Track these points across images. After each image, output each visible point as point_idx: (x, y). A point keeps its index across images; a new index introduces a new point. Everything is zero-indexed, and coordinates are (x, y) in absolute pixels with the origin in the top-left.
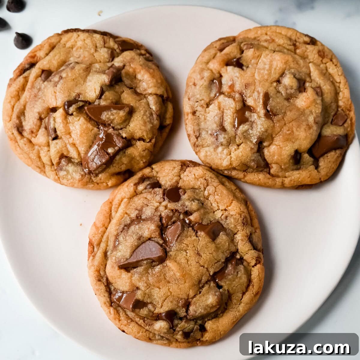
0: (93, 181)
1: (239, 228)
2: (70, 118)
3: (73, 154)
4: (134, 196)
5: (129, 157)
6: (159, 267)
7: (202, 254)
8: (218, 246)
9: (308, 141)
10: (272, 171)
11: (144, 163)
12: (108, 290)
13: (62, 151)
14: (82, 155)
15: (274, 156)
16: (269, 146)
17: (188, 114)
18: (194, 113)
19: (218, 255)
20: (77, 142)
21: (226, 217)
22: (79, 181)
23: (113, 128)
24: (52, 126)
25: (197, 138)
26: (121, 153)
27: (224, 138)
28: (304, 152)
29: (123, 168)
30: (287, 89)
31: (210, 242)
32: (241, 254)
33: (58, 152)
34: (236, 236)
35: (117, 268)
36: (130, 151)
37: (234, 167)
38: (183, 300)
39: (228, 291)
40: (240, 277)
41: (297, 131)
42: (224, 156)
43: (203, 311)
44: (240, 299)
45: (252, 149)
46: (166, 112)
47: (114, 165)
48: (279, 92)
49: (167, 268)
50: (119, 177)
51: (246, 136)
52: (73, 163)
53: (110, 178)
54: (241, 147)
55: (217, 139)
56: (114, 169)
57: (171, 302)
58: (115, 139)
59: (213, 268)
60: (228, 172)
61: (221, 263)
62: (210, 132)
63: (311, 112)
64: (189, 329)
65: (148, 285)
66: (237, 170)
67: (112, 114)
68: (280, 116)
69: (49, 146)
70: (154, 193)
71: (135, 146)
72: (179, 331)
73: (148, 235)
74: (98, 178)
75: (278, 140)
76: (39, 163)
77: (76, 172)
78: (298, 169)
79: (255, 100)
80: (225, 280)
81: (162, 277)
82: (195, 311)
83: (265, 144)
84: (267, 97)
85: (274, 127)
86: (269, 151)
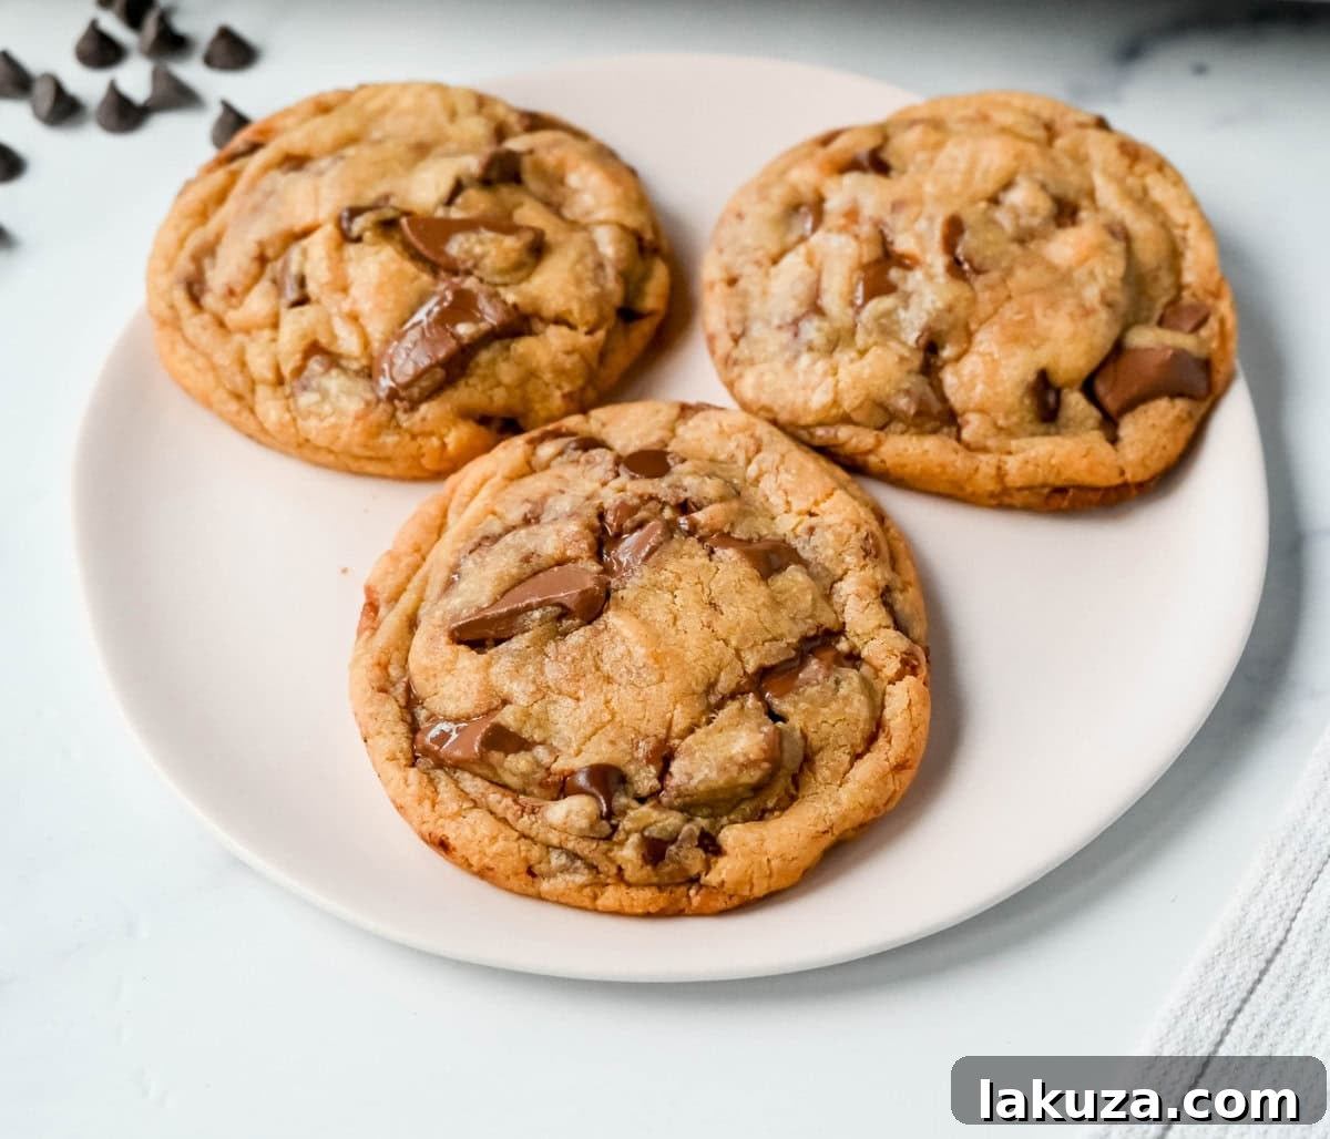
0: (398, 426)
1: (850, 559)
2: (351, 250)
3: (348, 342)
4: (523, 476)
5: (519, 364)
6: (582, 631)
7: (724, 608)
8: (780, 598)
9: (1082, 347)
10: (966, 434)
11: (564, 396)
12: (409, 718)
13: (314, 332)
14: (376, 345)
15: (974, 387)
16: (958, 358)
17: (712, 286)
18: (732, 282)
19: (776, 622)
20: (365, 307)
21: (811, 530)
22: (357, 418)
23: (481, 280)
24: (294, 269)
25: (736, 340)
26: (497, 345)
27: (819, 329)
28: (1070, 384)
29: (499, 398)
30: (1017, 216)
31: (751, 579)
32: (855, 640)
33: (303, 337)
34: (838, 585)
35: (444, 639)
36: (522, 346)
37: (848, 410)
38: (652, 739)
39: (804, 737)
40: (846, 698)
41: (1045, 316)
42: (815, 379)
43: (714, 775)
44: (842, 770)
45: (902, 359)
46: (646, 277)
47: (472, 381)
48: (993, 222)
49: (605, 636)
50: (482, 429)
51: (887, 329)
52: (344, 370)
53: (455, 424)
54: (870, 357)
55: (796, 335)
56: (468, 393)
57: (612, 743)
58: (483, 303)
59: (758, 651)
60: (828, 432)
61: (783, 644)
62: (776, 321)
63: (1092, 274)
64: (664, 829)
65: (538, 690)
66: (856, 424)
67: (481, 242)
68: (994, 275)
69: (275, 325)
70: (588, 462)
71: (541, 337)
72: (628, 833)
73: (556, 549)
74: (417, 416)
75: (986, 340)
76: (239, 379)
77: (349, 394)
78: (1047, 434)
79: (919, 238)
80: (796, 698)
81: (588, 663)
82: (687, 774)
83: (947, 352)
84: (954, 229)
85: (973, 301)
86: (957, 374)
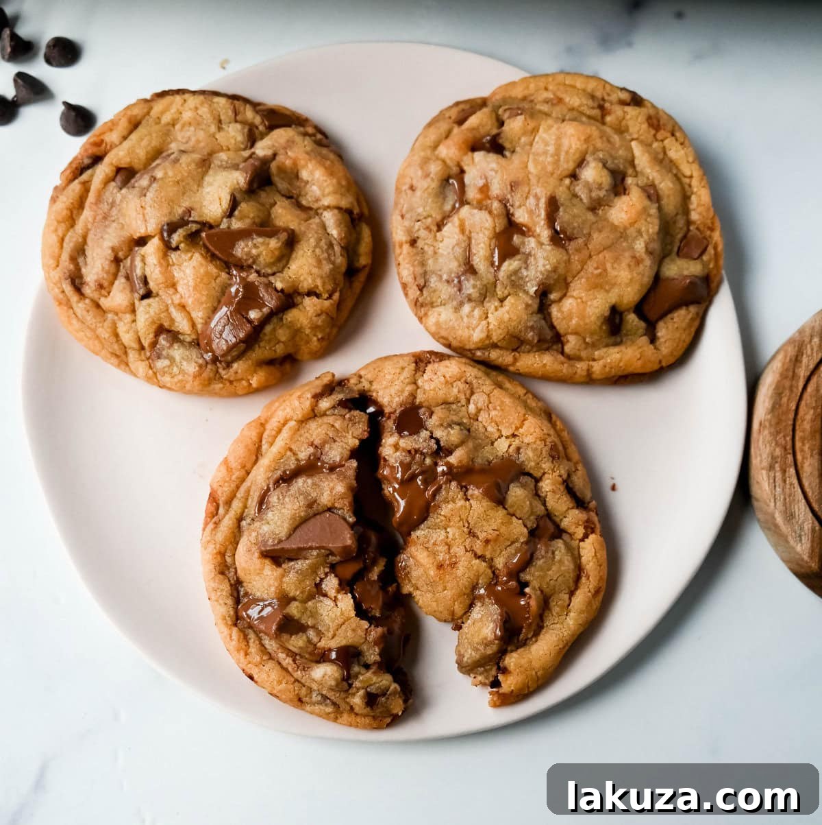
0: (221, 377)
2: (174, 256)
3: (182, 325)
5: (289, 327)
9: (637, 287)
10: (567, 349)
11: (318, 340)
13: (159, 319)
14: (199, 327)
15: (571, 319)
16: (560, 299)
17: (401, 246)
18: (413, 242)
20: (189, 302)
22: (195, 377)
23: (258, 272)
24: (139, 272)
25: (421, 290)
26: (275, 320)
27: (474, 286)
28: (628, 310)
29: (280, 350)
30: (591, 191)
33: (153, 322)
36: (292, 315)
37: (495, 341)
41: (613, 268)
42: (474, 322)
45: (527, 306)
46: (358, 240)
47: (262, 344)
48: (575, 196)
50: (272, 368)
51: (516, 283)
52: (182, 342)
53: (255, 372)
54: (507, 302)
55: (460, 290)
56: (261, 352)
58: (262, 292)
60: (484, 354)
62: (445, 277)
63: (639, 232)
66: (501, 348)
67: (255, 246)
68: (580, 241)
69: (133, 311)
71: (301, 306)
74: (232, 371)
75: (578, 288)
76: (116, 347)
77: (188, 360)
78: (616, 344)
79: (531, 213)
83: (553, 296)
84: (553, 206)
85: (569, 261)
86: (560, 310)
